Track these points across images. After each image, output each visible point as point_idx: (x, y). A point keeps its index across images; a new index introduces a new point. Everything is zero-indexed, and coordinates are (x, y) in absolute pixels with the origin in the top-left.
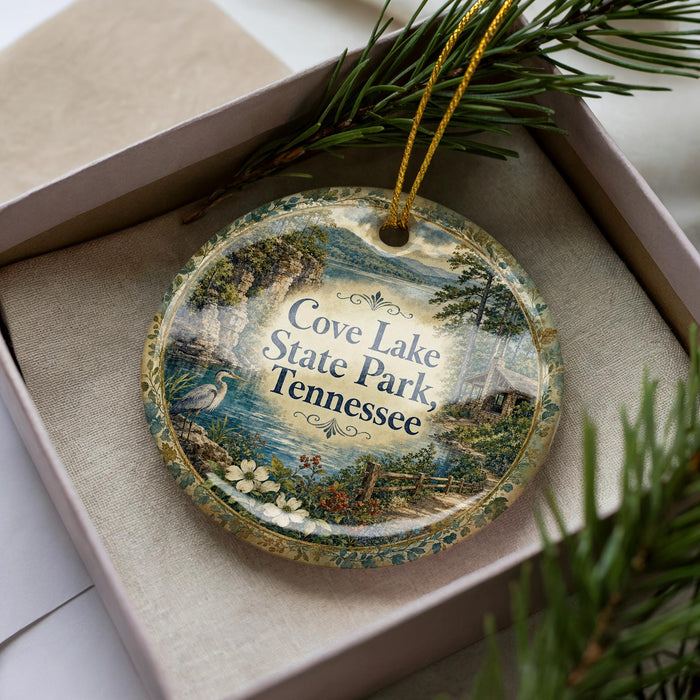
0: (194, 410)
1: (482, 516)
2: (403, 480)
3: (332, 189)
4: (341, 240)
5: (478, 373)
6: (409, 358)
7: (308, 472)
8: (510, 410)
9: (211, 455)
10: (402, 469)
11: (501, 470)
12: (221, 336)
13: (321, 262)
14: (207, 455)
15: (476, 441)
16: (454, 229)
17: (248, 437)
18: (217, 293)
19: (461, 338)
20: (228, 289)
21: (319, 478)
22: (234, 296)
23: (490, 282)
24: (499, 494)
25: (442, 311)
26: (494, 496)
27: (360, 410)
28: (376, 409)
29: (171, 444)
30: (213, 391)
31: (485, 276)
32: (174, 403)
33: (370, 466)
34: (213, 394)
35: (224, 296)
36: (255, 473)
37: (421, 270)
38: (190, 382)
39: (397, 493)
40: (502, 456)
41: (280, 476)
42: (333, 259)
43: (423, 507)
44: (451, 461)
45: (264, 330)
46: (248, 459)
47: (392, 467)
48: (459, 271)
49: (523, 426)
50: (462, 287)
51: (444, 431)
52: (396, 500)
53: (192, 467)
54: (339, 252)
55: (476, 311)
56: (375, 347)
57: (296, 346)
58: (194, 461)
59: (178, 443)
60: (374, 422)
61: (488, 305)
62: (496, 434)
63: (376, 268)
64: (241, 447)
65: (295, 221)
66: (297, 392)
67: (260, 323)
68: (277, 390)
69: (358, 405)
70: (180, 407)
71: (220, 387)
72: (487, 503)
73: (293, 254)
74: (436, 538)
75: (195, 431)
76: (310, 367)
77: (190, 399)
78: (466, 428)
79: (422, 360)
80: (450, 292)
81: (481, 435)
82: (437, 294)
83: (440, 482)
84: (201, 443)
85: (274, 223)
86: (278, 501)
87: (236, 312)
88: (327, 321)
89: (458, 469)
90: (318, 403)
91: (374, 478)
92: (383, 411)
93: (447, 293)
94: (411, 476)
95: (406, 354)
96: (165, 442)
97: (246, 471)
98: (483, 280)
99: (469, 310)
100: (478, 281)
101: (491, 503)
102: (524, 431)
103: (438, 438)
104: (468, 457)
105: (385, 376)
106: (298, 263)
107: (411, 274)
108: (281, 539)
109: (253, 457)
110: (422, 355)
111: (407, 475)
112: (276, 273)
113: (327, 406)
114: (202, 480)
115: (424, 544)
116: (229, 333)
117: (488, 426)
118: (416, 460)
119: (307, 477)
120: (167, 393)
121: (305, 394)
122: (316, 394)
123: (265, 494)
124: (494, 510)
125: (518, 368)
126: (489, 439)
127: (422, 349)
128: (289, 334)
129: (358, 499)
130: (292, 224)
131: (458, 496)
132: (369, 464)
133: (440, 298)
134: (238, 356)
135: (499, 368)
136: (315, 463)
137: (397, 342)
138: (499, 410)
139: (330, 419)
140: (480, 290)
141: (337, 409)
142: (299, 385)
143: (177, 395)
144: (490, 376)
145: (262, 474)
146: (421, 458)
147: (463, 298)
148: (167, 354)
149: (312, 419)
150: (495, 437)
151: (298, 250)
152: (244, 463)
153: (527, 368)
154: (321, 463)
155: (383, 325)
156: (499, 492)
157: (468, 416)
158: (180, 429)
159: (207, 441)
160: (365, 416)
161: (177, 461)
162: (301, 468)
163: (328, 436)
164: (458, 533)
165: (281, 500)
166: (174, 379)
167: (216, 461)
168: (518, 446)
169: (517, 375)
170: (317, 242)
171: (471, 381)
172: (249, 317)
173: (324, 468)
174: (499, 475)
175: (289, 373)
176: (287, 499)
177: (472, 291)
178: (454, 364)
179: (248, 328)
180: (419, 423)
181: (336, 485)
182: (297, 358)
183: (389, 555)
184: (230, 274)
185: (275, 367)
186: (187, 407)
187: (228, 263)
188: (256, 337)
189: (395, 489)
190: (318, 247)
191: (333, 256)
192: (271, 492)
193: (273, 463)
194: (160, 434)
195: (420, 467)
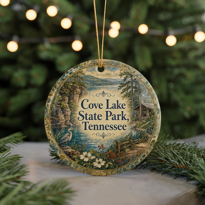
0: (65, 142)
1: (150, 147)
2: (127, 144)
3: (81, 64)
4: (88, 79)
5: (137, 106)
6: (118, 108)
7: (101, 150)
8: (148, 114)
9: (74, 154)
10: (126, 141)
11: (151, 132)
12: (65, 118)
13: (85, 87)
14: (73, 154)
15: (142, 126)
16: (118, 66)
17: (82, 145)
18: (59, 106)
19: (129, 98)
20: (62, 103)
21: (105, 151)
22: (64, 105)
23: (132, 78)
24: (153, 139)
25: (122, 91)
26: (151, 140)
27: (109, 128)
28: (113, 126)
29: (62, 154)
30: (68, 135)
31: (130, 77)
32: (59, 142)
33: (117, 143)
34: (69, 136)
35: (62, 106)
36: (88, 155)
37: (113, 81)
38: (61, 134)
39: (126, 148)
40: (150, 128)
41: (94, 154)
42: (88, 85)
43: (134, 150)
44: (138, 134)
45: (76, 112)
46: (84, 151)
47: (123, 141)
48: (123, 78)
49: (153, 118)
50: (125, 82)
51: (133, 126)
52: (127, 150)
53: (70, 159)
54: (89, 82)
55: (131, 88)
56: (108, 108)
57: (86, 114)
58: (70, 157)
59: (64, 153)
60: (114, 130)
61: (134, 85)
62: (147, 122)
63: (100, 84)
64: (81, 149)
65: (74, 77)
66: (91, 128)
67: (74, 111)
68: (86, 129)
69: (108, 126)
70: (61, 143)
71: (70, 133)
72: (150, 143)
73: (76, 87)
74: (140, 157)
75: (68, 148)
76: (92, 119)
77: (63, 140)
78: (139, 123)
79: (121, 108)
80: (123, 85)
81: (143, 124)
82: (119, 86)
83: (136, 141)
84: (70, 151)
85: (68, 79)
86: (96, 161)
87: (67, 110)
88: (92, 104)
89: (140, 136)
90: (97, 129)
91: (119, 146)
92: (115, 126)
93: (121, 85)
94: (129, 142)
95: (116, 107)
96: (61, 154)
97: (85, 155)
98: (130, 78)
99: (129, 88)
100: (129, 79)
101: (151, 142)
102: (154, 119)
103: (132, 129)
104: (142, 131)
105: (113, 115)
106: (79, 89)
107: (110, 83)
108: (101, 171)
109: (85, 151)
110: (121, 106)
111: (127, 142)
112: (74, 94)
113: (100, 129)
114: (74, 162)
115: (138, 160)
116: (67, 117)
117: (144, 121)
118: (128, 137)
119: (102, 152)
120: (56, 140)
121: (93, 128)
122: (96, 127)
123: (92, 160)
124: (153, 144)
125: (147, 101)
126: (145, 125)
127: (120, 104)
128: (83, 112)
129: (117, 153)
130: (73, 78)
131: (142, 143)
132: (117, 142)
133: (120, 87)
134: (72, 123)
135: (142, 103)
136: (102, 147)
137: (113, 105)
138: (145, 115)
139: (102, 133)
140: (130, 81)
141: (103, 129)
142: (91, 126)
143: (59, 139)
144: (140, 106)
145: (89, 155)
146: (130, 136)
147: (126, 86)
148: (52, 128)
149: (97, 134)
150: (147, 123)
151: (77, 85)
152: (84, 153)
153: (149, 101)
154: (104, 146)
155: (108, 100)
156: (152, 139)
157: (138, 120)
158: (63, 149)
159: (72, 150)
160: (111, 129)
161: (66, 159)
162: (99, 149)
163: (103, 138)
164: (146, 154)
165: (97, 160)
166: (57, 135)
167: (76, 155)
168: (154, 124)
169: (147, 103)
170: (82, 81)
171: (136, 109)
172: (71, 110)
173: (105, 147)
174: (151, 134)
175: (87, 123)
176: (98, 159)
177: (128, 83)
178: (130, 106)
179: (72, 113)
180: (126, 126)
181: (110, 151)
182: (88, 118)
183: (130, 166)
184: (61, 99)
185: (83, 122)
186: (63, 142)
187: (59, 95)
188: (75, 115)
189: (125, 147)
190: (83, 83)
191: (87, 84)
192: (93, 159)
193: (91, 151)
194: (58, 152)
195: (130, 139)
